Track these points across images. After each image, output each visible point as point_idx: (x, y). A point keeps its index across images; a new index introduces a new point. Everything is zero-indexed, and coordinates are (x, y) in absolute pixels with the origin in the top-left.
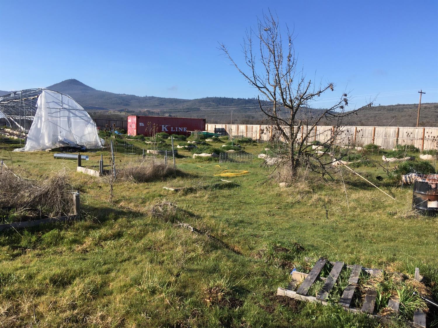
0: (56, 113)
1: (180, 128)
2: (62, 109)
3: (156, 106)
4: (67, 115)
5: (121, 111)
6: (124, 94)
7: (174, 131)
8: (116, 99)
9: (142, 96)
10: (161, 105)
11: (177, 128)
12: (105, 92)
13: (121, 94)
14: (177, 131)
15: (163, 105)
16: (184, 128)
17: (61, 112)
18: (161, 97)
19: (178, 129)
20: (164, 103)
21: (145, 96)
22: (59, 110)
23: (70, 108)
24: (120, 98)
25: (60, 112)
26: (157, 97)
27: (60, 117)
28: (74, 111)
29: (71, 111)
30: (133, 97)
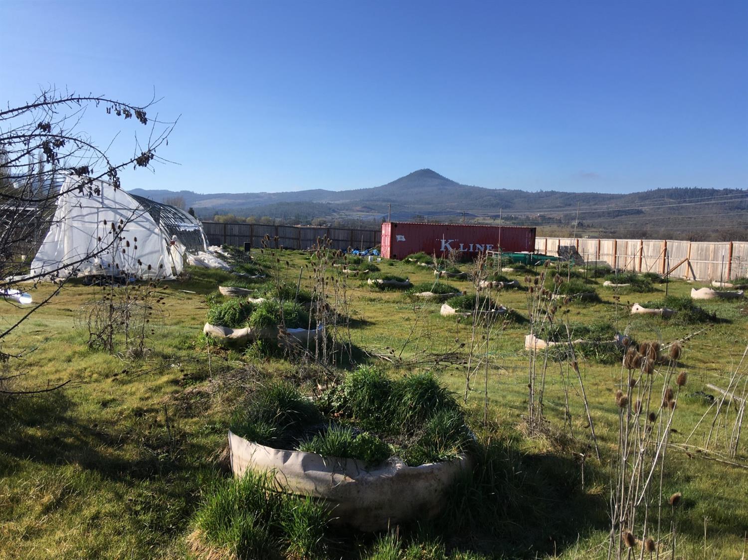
0: (91, 215)
1: (478, 246)
2: (102, 209)
3: (558, 207)
4: (112, 220)
5: (495, 217)
6: (504, 189)
7: (466, 250)
8: (489, 197)
9: (534, 192)
10: (566, 205)
11: (471, 245)
12: (474, 187)
13: (499, 190)
14: (471, 250)
15: (570, 205)
16: (488, 246)
17: (100, 213)
18: (568, 192)
19: (474, 248)
20: (572, 202)
21: (539, 191)
22: (96, 210)
23: (118, 206)
24: (496, 197)
25: (97, 213)
26: (561, 191)
27: (97, 223)
28: (125, 211)
29: (119, 211)
30: (519, 194)
